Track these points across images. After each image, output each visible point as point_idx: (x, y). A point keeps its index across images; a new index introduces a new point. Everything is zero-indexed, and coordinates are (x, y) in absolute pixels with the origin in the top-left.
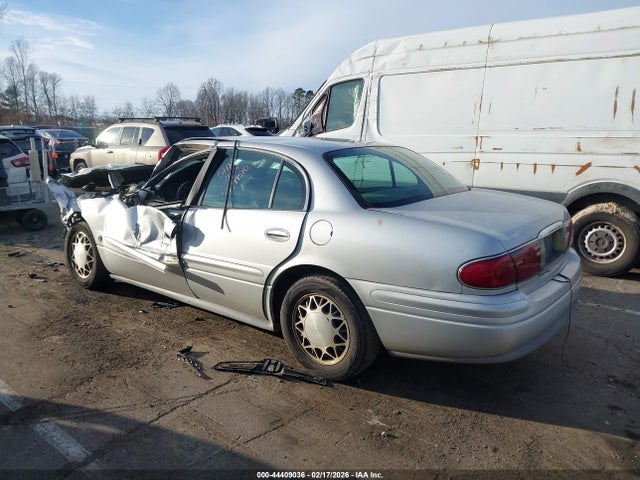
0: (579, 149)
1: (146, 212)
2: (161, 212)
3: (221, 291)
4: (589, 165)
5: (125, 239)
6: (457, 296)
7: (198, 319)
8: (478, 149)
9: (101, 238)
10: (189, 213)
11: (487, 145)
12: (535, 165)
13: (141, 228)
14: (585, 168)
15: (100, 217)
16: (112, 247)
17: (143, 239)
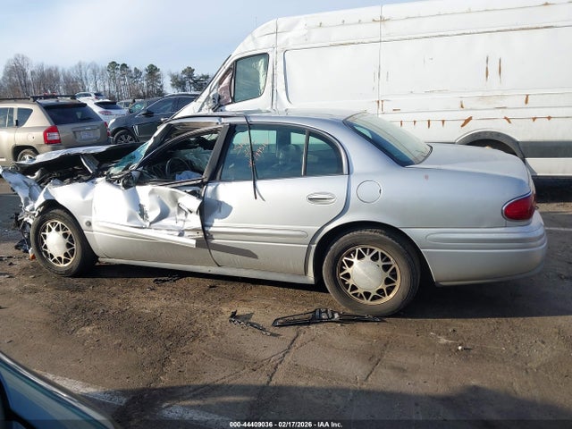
0: (462, 107)
1: (152, 192)
2: (173, 190)
3: (255, 256)
4: (470, 119)
5: (128, 221)
6: (503, 229)
7: (211, 287)
8: (380, 111)
9: (89, 224)
10: (210, 188)
11: (388, 107)
12: (429, 121)
13: (146, 208)
14: (467, 121)
15: (87, 202)
16: (108, 231)
17: (151, 219)
